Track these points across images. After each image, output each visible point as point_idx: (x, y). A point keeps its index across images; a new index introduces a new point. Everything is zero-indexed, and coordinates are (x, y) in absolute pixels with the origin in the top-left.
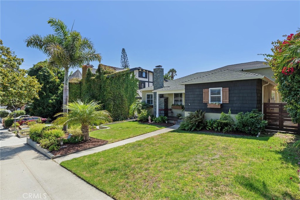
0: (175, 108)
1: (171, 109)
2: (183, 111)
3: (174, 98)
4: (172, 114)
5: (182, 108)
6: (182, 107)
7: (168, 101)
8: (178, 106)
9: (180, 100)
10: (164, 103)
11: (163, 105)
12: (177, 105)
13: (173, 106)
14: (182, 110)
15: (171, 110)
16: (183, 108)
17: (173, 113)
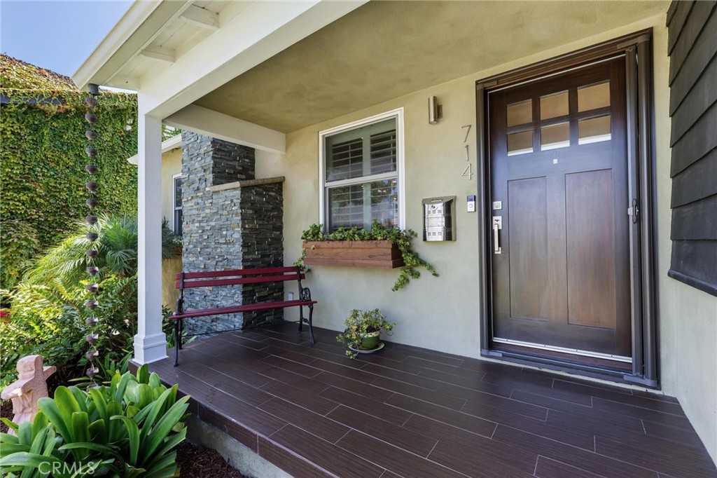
0: (333, 263)
1: (298, 268)
2: (404, 282)
3: (327, 179)
4: (306, 309)
5: (398, 261)
6: (395, 247)
7: (285, 209)
8: (359, 243)
9: (374, 185)
10: (244, 218)
11: (237, 234)
12: (356, 232)
13: (312, 245)
14: (398, 274)
15: (299, 273)
16: (408, 259)
17: (310, 303)
